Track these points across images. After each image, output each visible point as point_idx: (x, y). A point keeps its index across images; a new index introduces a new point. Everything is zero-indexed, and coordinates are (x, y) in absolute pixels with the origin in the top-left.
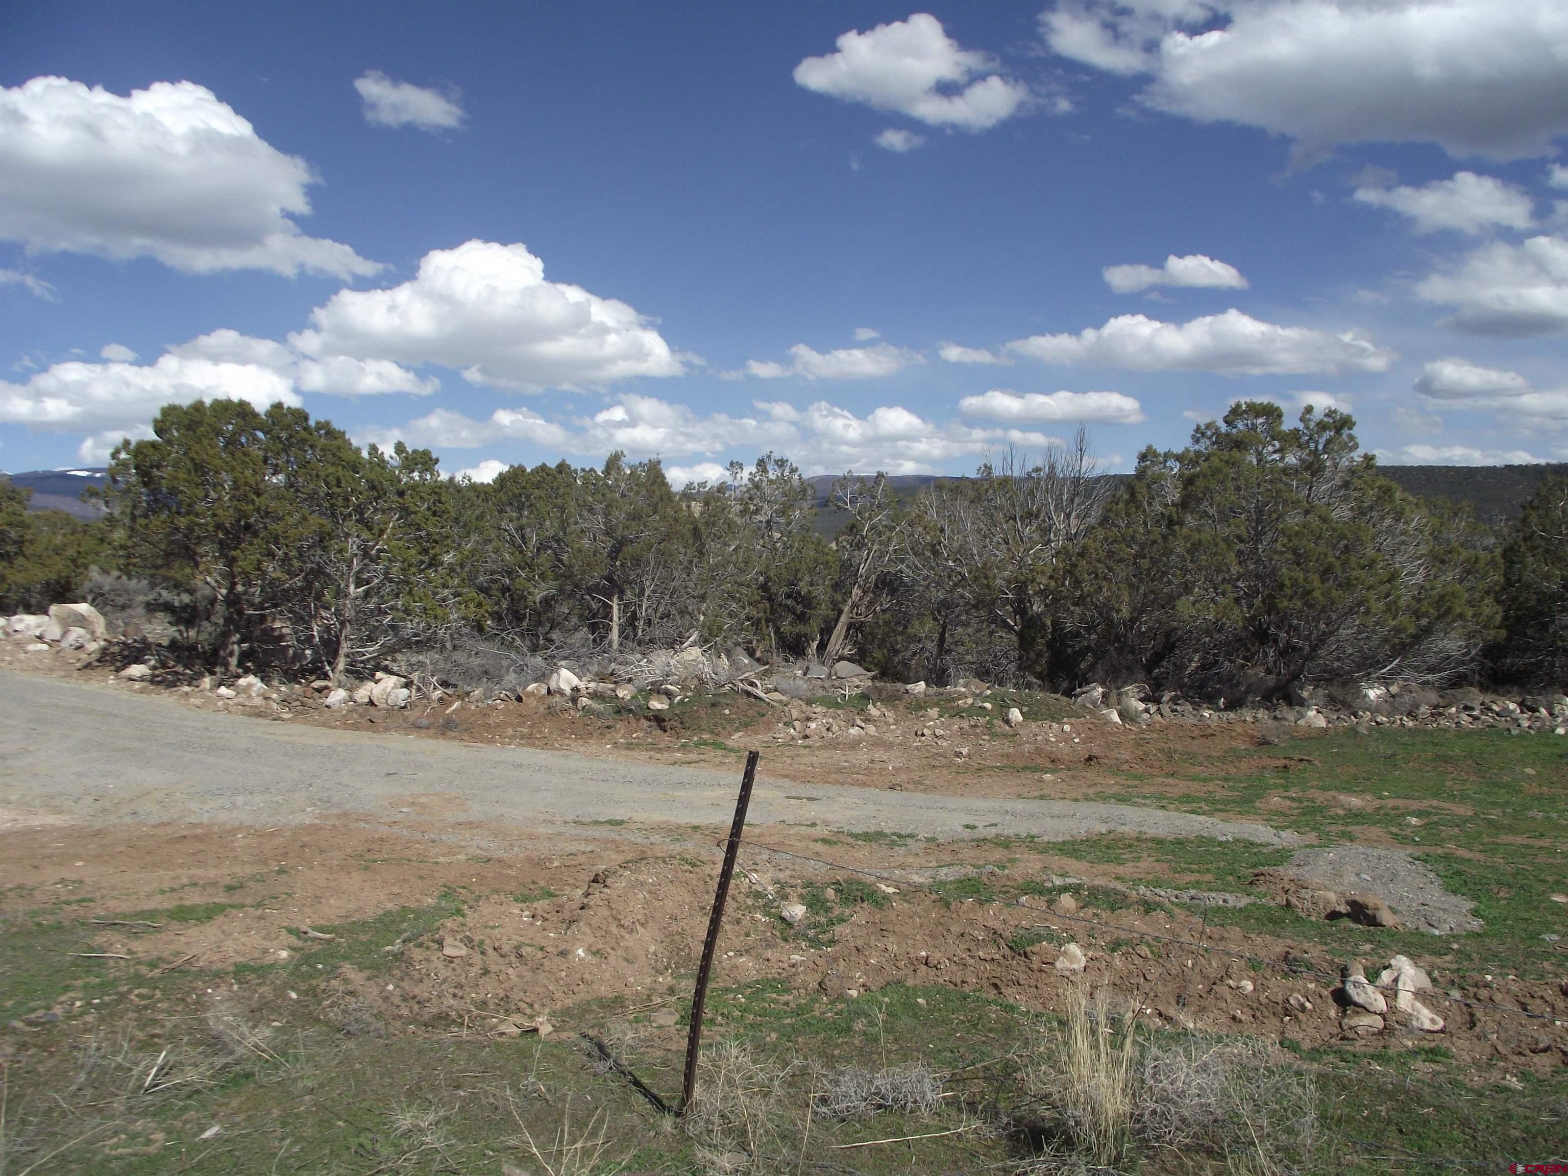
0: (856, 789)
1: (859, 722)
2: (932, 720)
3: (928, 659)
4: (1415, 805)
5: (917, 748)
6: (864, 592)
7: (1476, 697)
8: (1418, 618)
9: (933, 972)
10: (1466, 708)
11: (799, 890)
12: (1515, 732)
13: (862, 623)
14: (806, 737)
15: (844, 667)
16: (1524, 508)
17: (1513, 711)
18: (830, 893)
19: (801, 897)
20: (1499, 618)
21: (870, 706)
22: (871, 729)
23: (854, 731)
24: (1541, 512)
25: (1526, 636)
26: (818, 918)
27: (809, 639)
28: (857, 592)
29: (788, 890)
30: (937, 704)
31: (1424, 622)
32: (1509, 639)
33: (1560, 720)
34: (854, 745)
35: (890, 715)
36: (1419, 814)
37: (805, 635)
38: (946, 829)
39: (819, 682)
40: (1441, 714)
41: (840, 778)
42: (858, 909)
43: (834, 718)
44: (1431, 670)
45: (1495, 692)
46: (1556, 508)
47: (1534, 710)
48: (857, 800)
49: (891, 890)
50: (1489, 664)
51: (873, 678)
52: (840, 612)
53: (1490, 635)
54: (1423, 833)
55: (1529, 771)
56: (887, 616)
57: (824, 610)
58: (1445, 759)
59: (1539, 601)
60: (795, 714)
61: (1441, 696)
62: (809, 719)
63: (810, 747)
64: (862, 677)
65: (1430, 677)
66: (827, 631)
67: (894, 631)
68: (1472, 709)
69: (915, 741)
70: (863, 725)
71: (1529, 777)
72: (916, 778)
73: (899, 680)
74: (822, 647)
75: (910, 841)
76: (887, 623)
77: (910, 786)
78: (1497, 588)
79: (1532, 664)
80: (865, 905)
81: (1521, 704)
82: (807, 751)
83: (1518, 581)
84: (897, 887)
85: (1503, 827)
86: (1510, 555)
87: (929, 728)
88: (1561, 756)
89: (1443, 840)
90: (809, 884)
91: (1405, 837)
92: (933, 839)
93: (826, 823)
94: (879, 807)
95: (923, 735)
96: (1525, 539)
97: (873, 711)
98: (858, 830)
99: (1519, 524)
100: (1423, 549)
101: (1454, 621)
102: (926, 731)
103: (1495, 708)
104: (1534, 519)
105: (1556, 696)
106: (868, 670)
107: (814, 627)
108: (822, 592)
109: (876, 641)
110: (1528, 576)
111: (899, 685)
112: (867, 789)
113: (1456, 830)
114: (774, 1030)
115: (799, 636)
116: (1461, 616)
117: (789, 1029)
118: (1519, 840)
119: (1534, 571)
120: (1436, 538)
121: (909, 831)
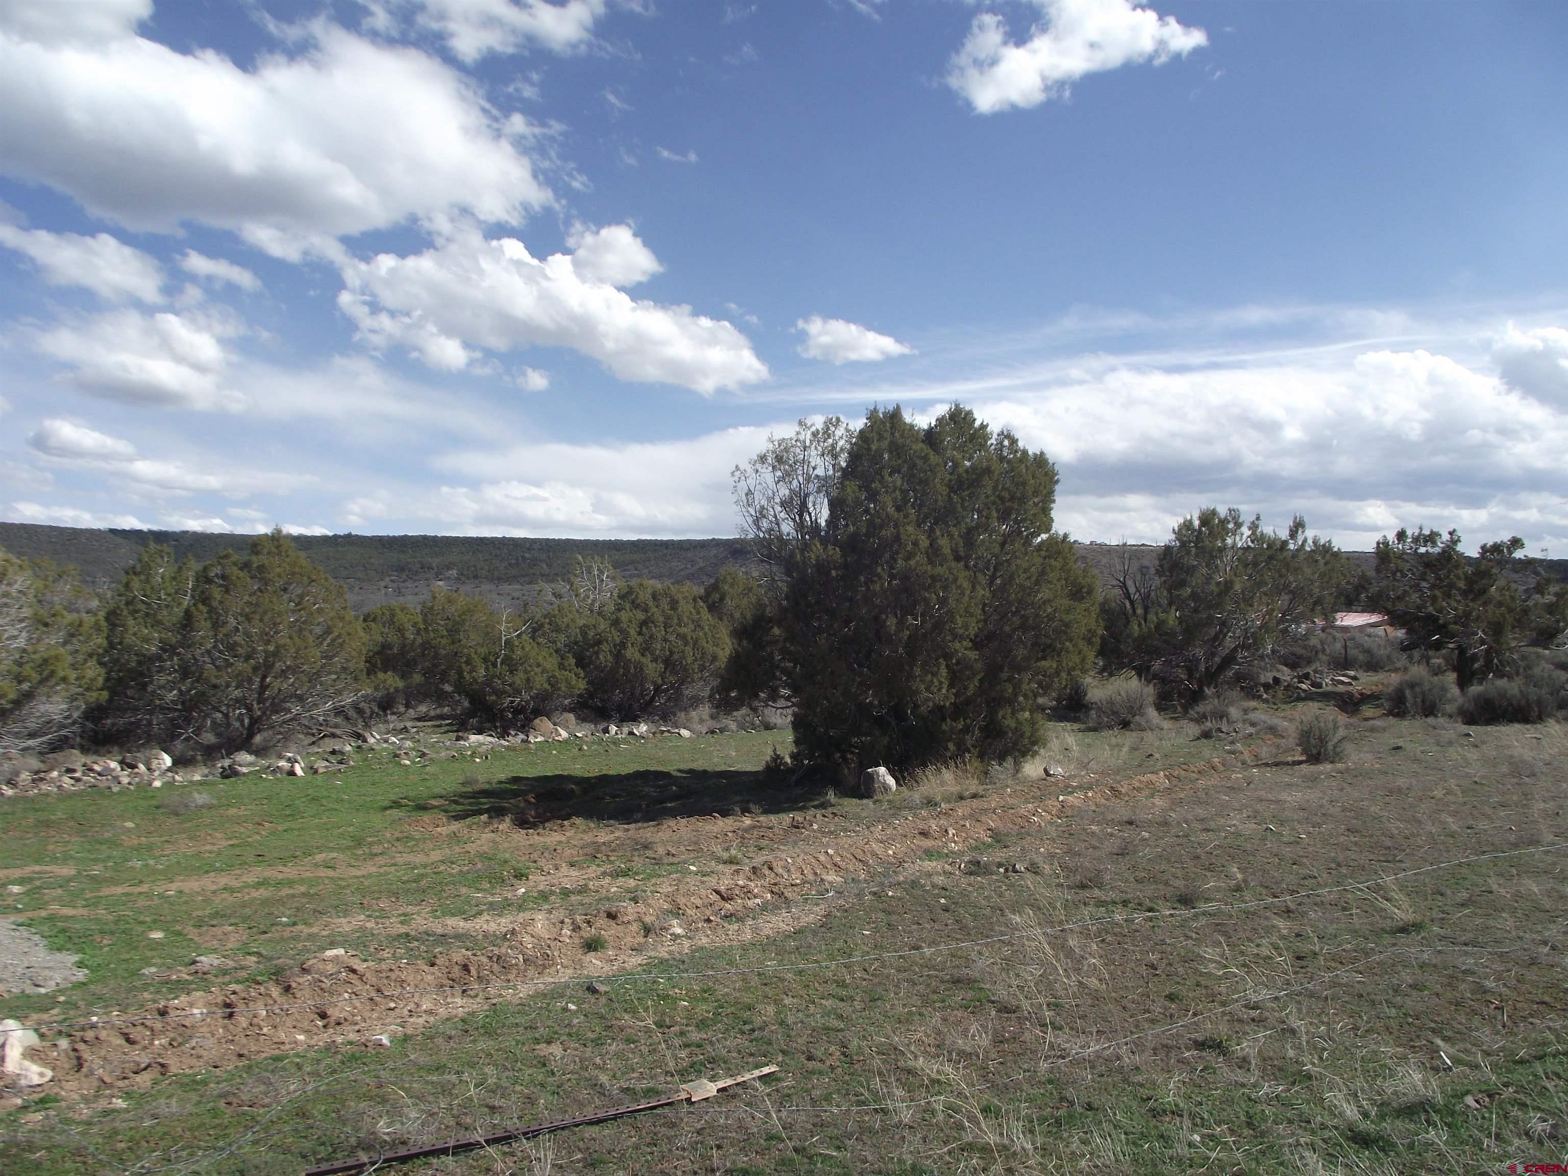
4: (17, 873)
7: (77, 759)
8: (20, 682)
10: (70, 771)
12: (116, 789)
16: (127, 573)
17: (114, 770)
20: (101, 681)
24: (143, 577)
25: (127, 696)
31: (25, 686)
32: (110, 700)
33: (157, 773)
36: (21, 881)
40: (42, 779)
44: (32, 735)
45: (96, 753)
46: (157, 574)
47: (133, 767)
50: (90, 725)
53: (93, 696)
54: (26, 900)
55: (129, 824)
58: (47, 824)
59: (140, 663)
61: (42, 762)
65: (31, 743)
68: (74, 771)
71: (129, 830)
78: (101, 651)
79: (132, 723)
81: (122, 762)
83: (120, 643)
85: (106, 880)
86: (113, 618)
88: (158, 807)
89: (47, 903)
91: (8, 907)
96: (128, 604)
99: (122, 589)
100: (26, 612)
101: (57, 684)
103: (97, 768)
104: (136, 584)
105: (154, 751)
110: (129, 639)
113: (60, 891)
116: (64, 679)
118: (119, 890)
119: (135, 634)
120: (40, 601)
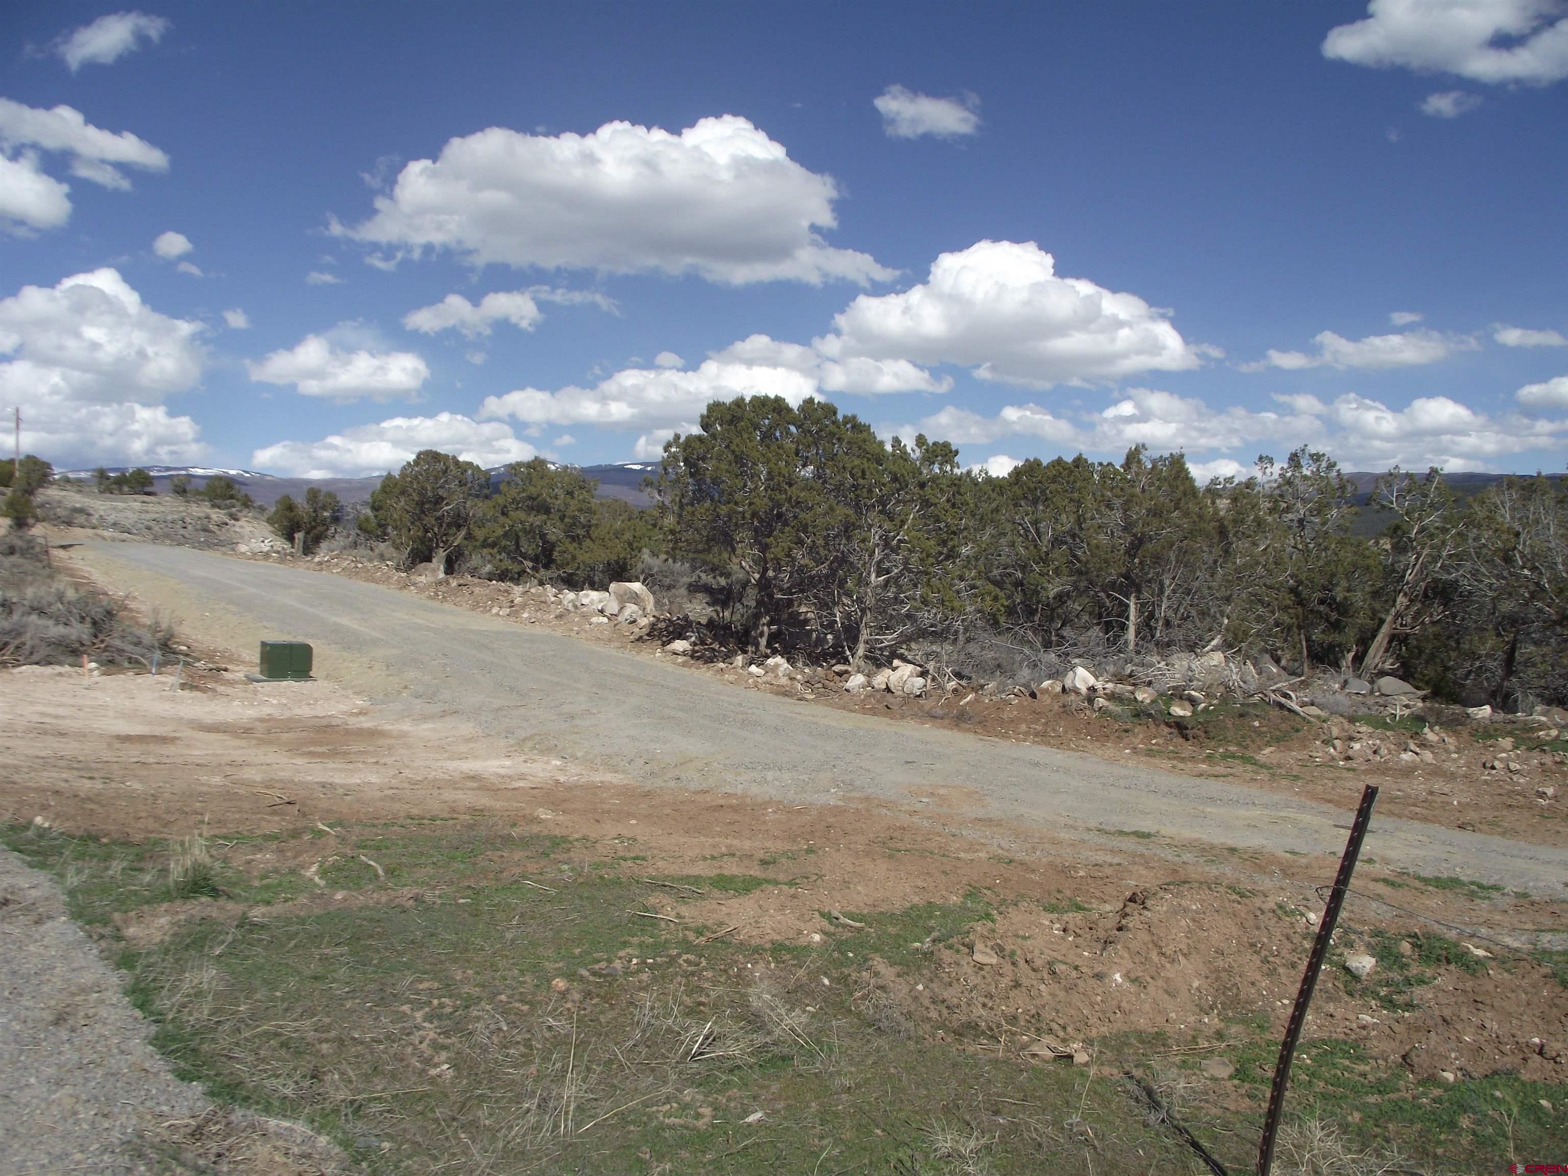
0: (1417, 824)
1: (1413, 747)
2: (1504, 751)
3: (1487, 679)
5: (1486, 781)
6: (1411, 601)
9: (1550, 1065)
11: (1366, 938)
13: (1407, 635)
14: (1348, 758)
15: (1388, 683)
18: (1406, 947)
19: (1368, 945)
21: (1426, 730)
22: (1428, 756)
23: (1406, 757)
26: (1391, 975)
27: (1343, 648)
28: (1401, 600)
29: (1353, 937)
30: (1510, 734)
34: (1408, 772)
35: (1451, 741)
37: (1340, 645)
38: (1542, 884)
39: (1360, 698)
41: (1396, 809)
42: (1442, 971)
43: (1382, 740)
48: (1421, 838)
49: (1480, 953)
51: (1424, 699)
52: (1382, 622)
56: (1436, 629)
57: (1362, 619)
60: (1335, 732)
62: (1351, 739)
63: (1354, 770)
64: (1412, 696)
66: (1365, 642)
67: (1446, 646)
69: (1482, 774)
70: (1418, 750)
72: (1490, 818)
73: (1455, 702)
74: (1359, 659)
75: (1495, 894)
76: (1437, 636)
77: (1484, 827)
80: (1452, 967)
82: (1350, 775)
84: (1487, 949)
87: (1501, 760)
90: (1377, 933)
92: (1525, 895)
93: (1386, 861)
94: (1449, 848)
95: (1493, 768)
97: (1430, 735)
98: (1426, 873)
102: (1497, 764)
106: (1418, 688)
107: (1350, 635)
108: (1359, 598)
109: (1424, 656)
111: (1457, 709)
112: (1431, 826)
114: (1357, 1109)
115: (1331, 646)
117: (1376, 1111)
121: (1492, 882)
